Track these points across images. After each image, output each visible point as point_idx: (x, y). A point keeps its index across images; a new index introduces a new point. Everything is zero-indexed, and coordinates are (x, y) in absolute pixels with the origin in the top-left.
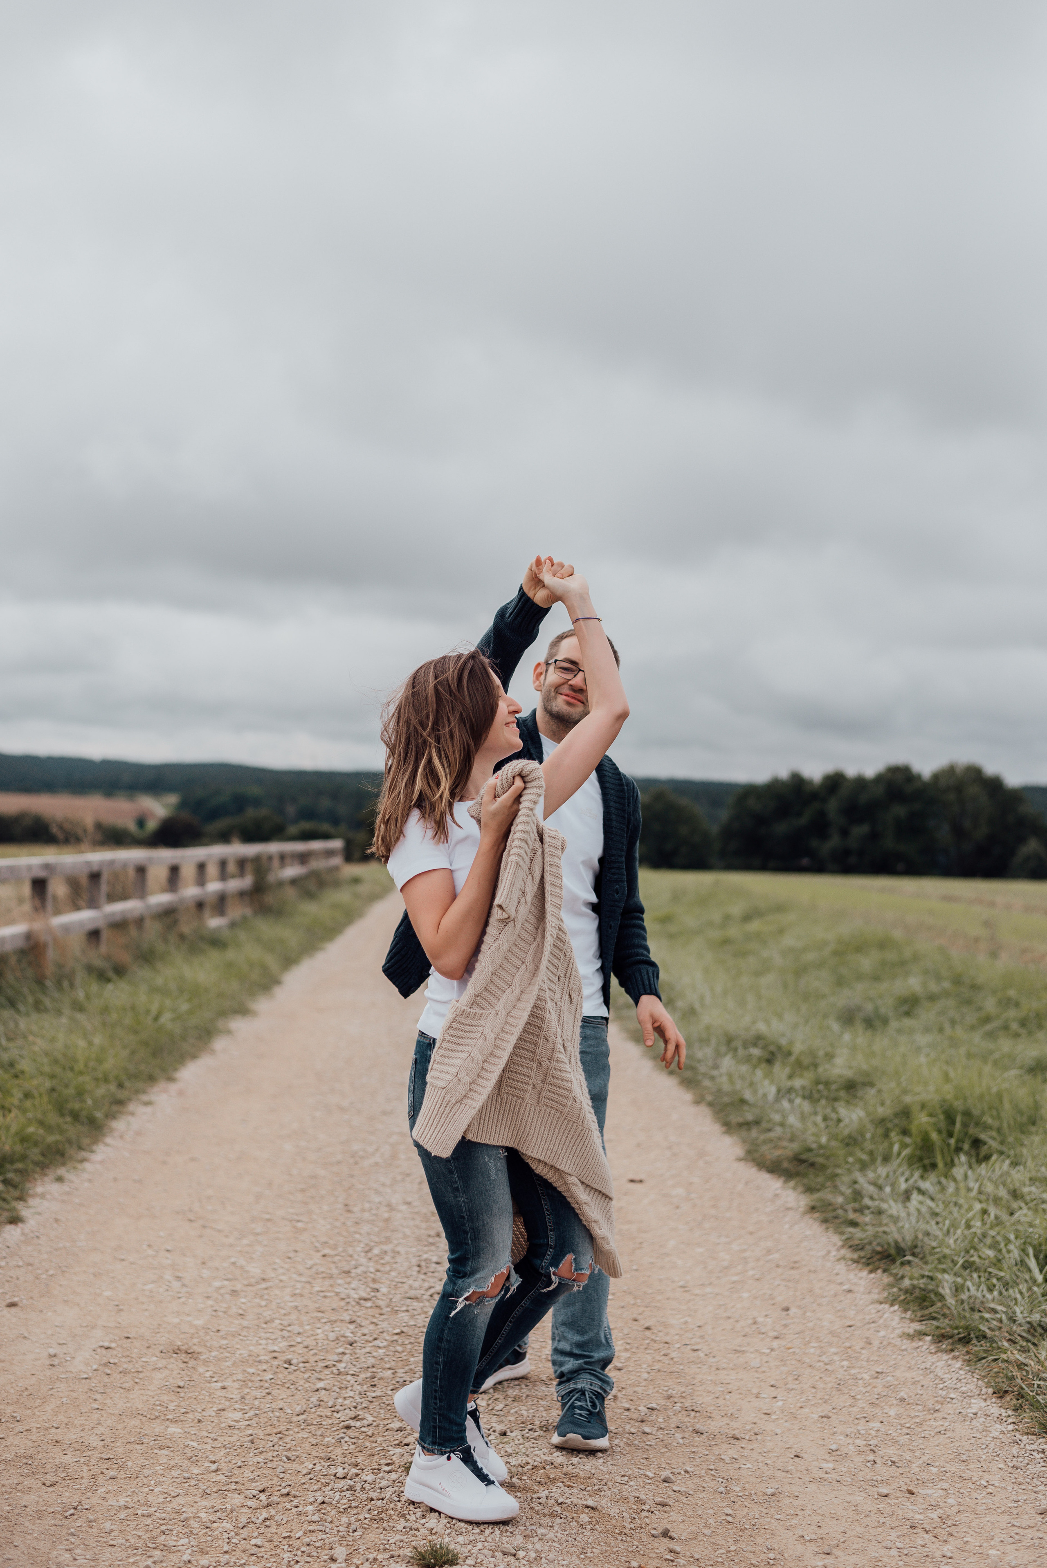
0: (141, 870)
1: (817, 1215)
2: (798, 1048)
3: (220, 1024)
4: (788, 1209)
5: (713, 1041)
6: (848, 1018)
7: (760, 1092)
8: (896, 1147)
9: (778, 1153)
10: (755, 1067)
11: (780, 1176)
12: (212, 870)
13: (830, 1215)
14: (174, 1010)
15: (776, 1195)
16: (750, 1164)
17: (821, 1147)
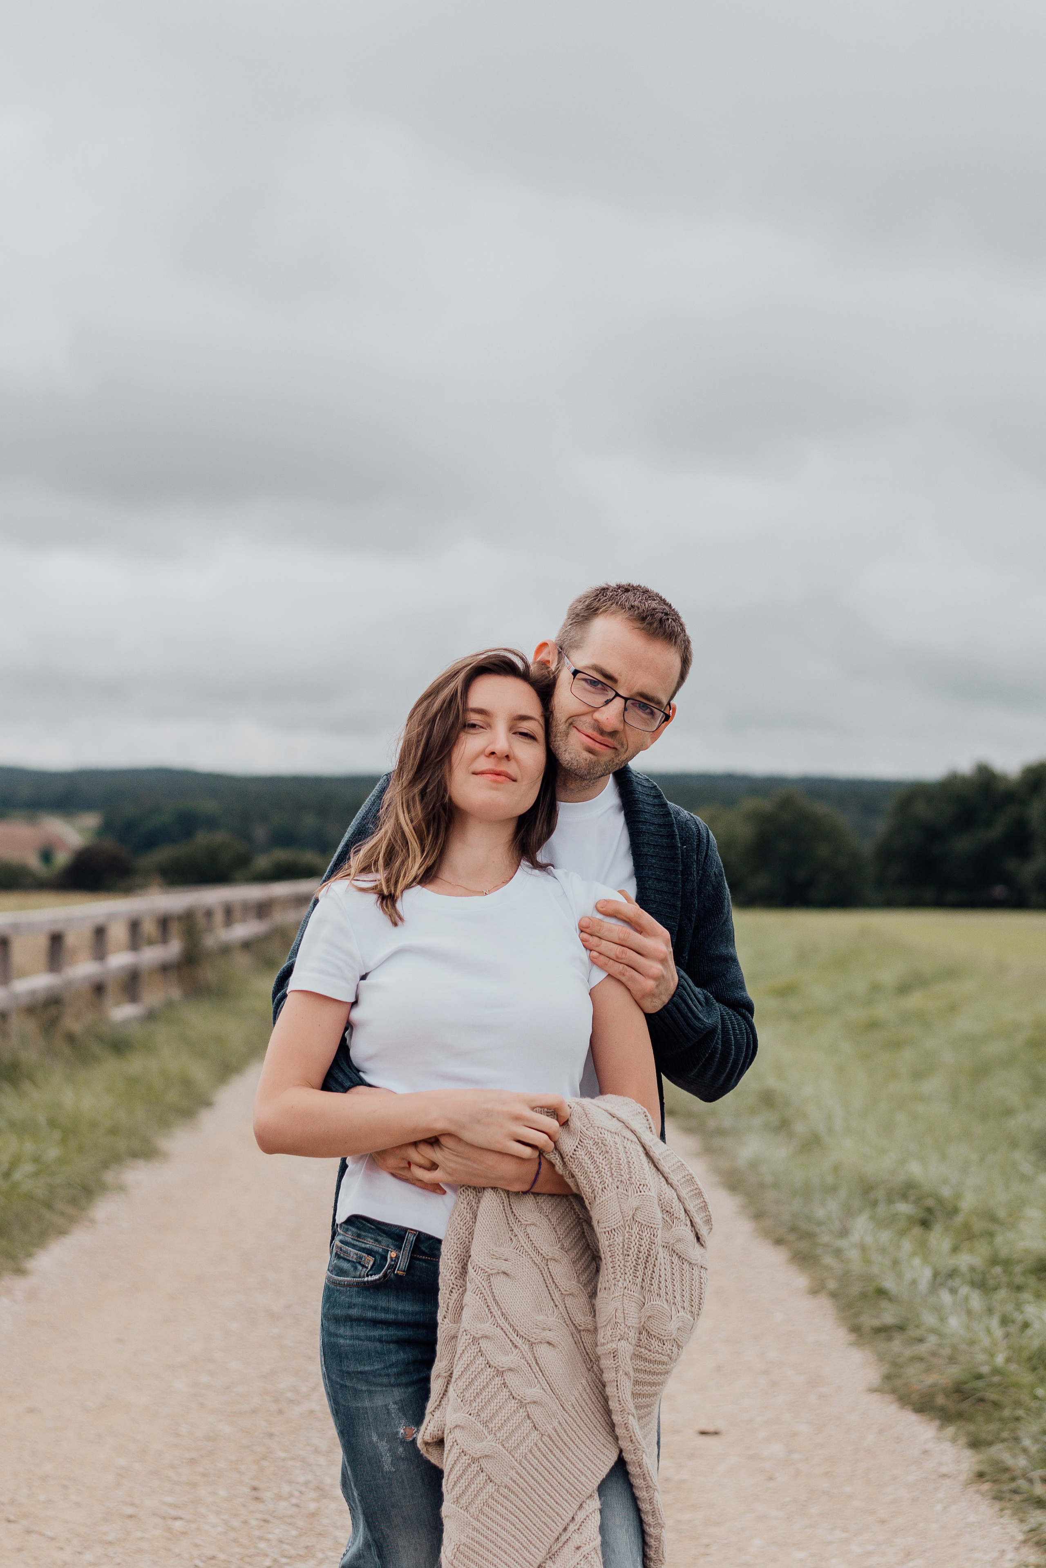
1: (986, 1487)
2: (968, 1203)
3: (109, 1177)
4: (944, 1476)
5: (843, 1193)
7: (908, 1276)
9: (930, 1379)
10: (902, 1233)
11: (932, 1419)
12: (118, 935)
13: (1006, 1487)
14: (36, 1160)
15: (925, 1452)
16: (889, 1398)
17: (996, 1371)
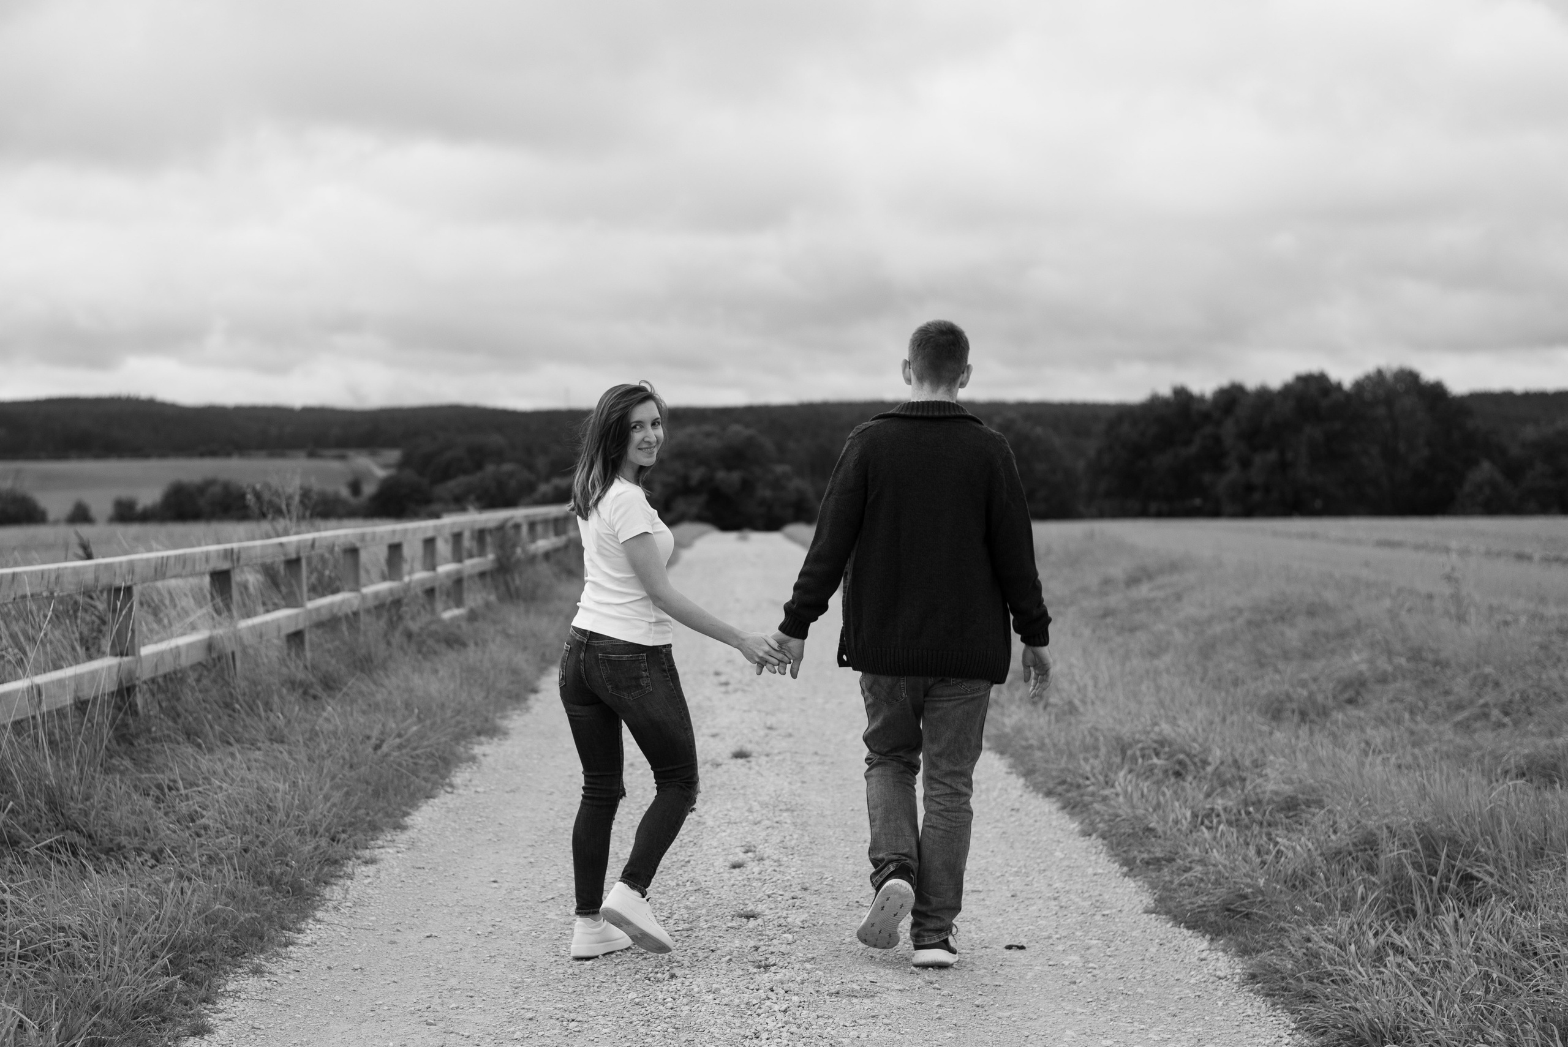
0: (353, 552)
1: (1258, 987)
2: (1215, 756)
4: (1220, 978)
6: (1275, 711)
7: (1170, 818)
8: (1361, 890)
9: (1201, 900)
10: (1159, 783)
11: (1204, 933)
12: (443, 548)
13: (1276, 986)
15: (1203, 960)
16: (1163, 918)
17: (1257, 891)
